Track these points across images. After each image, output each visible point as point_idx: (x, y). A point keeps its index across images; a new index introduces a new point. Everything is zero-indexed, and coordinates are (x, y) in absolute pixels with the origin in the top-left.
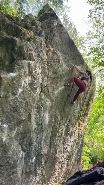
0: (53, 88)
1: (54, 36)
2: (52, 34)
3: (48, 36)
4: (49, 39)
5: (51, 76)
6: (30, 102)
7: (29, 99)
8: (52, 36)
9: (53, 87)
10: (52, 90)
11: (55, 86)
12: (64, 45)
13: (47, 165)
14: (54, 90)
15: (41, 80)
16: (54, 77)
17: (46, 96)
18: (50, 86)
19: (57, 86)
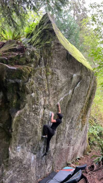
1: (52, 58)
2: (50, 57)
3: (47, 60)
4: (48, 63)
5: (52, 93)
6: (35, 124)
7: (34, 122)
8: (51, 59)
9: (55, 100)
10: (54, 103)
11: (56, 99)
12: (62, 61)
13: (55, 155)
14: (56, 102)
15: (43, 102)
16: (55, 93)
17: (49, 109)
18: (52, 101)
19: (58, 98)
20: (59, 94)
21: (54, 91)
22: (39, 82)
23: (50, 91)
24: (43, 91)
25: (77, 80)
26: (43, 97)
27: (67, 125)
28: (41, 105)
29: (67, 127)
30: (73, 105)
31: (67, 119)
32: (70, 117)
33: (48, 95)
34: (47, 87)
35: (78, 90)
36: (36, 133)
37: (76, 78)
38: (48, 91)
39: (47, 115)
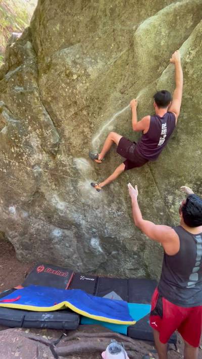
0: (83, 135)
9: (83, 132)
11: (86, 130)
14: (89, 136)
15: (37, 141)
16: (76, 114)
17: (72, 155)
18: (73, 136)
19: (92, 126)
20: (88, 114)
21: (72, 111)
22: (17, 102)
23: (57, 113)
24: (29, 117)
25: (173, 34)
26: (35, 130)
27: (170, 198)
28: (31, 146)
29: (171, 202)
30: (176, 138)
31: (167, 181)
32: (180, 177)
33: (52, 123)
34: (41, 106)
35: (195, 76)
36: (43, 195)
37: (164, 31)
38: (44, 114)
39: (65, 166)
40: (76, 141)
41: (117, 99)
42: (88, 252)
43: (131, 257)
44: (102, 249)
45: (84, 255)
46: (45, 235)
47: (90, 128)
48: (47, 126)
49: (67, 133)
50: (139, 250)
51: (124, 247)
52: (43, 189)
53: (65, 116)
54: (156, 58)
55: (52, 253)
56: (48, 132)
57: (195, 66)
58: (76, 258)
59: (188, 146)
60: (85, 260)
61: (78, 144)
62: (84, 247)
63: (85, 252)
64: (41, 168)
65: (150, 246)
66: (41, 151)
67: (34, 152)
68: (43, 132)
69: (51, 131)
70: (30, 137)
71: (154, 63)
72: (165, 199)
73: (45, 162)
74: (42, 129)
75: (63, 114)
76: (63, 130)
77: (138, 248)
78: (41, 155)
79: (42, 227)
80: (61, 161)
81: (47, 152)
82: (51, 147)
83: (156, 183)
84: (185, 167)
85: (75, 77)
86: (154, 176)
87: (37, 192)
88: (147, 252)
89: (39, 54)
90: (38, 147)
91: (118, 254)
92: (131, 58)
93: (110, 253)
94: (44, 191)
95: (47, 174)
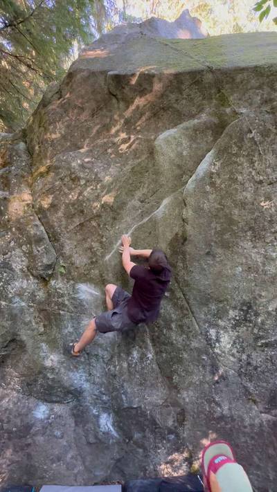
0: (91, 252)
9: (91, 248)
11: (96, 245)
14: (99, 254)
15: (22, 261)
16: (81, 225)
17: (73, 279)
18: (76, 253)
19: (104, 239)
20: (99, 225)
21: (77, 221)
23: (55, 223)
24: (14, 229)
25: (194, 146)
26: (20, 246)
27: (212, 332)
28: (12, 269)
29: (213, 337)
30: (211, 253)
31: (205, 309)
32: (221, 302)
33: (46, 236)
34: (33, 215)
35: (223, 186)
36: (22, 346)
37: (185, 143)
38: (37, 225)
39: (62, 296)
40: (80, 260)
41: (135, 208)
42: (94, 441)
43: (164, 438)
44: (117, 431)
45: (88, 449)
46: (18, 421)
47: (101, 243)
48: (39, 240)
49: (67, 250)
50: (176, 424)
51: (154, 422)
52: (24, 335)
53: (66, 228)
54: (179, 167)
55: (29, 456)
56: (39, 249)
57: (222, 176)
58: (72, 457)
59: (226, 262)
60: (89, 458)
61: (84, 264)
62: (87, 432)
63: (89, 444)
64: (23, 301)
65: (192, 413)
66: (27, 276)
67: (16, 277)
68: (32, 248)
69: (45, 248)
70: (11, 256)
71: (177, 172)
72: (206, 335)
73: (31, 291)
74: (31, 244)
75: (64, 226)
76: (62, 246)
77: (174, 421)
78: (25, 281)
79: (15, 404)
80: (56, 289)
81: (35, 277)
82: (43, 270)
83: (193, 313)
84: (226, 288)
85: (83, 182)
86: (188, 303)
87: (13, 340)
88: (188, 424)
89: (35, 156)
90: (22, 270)
91: (145, 437)
92: (150, 166)
93: (131, 438)
94: (24, 338)
95: (32, 310)
